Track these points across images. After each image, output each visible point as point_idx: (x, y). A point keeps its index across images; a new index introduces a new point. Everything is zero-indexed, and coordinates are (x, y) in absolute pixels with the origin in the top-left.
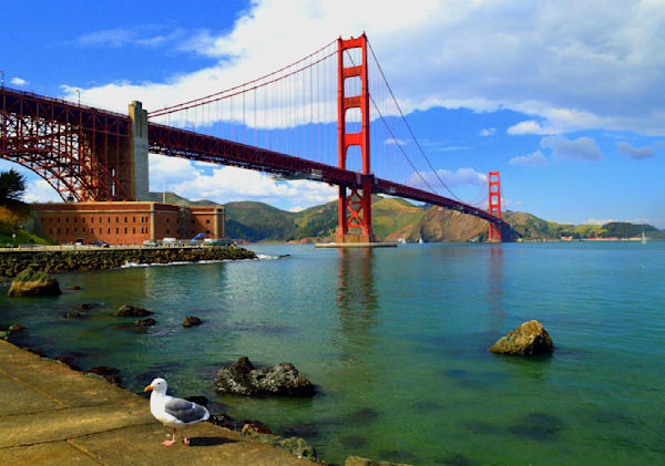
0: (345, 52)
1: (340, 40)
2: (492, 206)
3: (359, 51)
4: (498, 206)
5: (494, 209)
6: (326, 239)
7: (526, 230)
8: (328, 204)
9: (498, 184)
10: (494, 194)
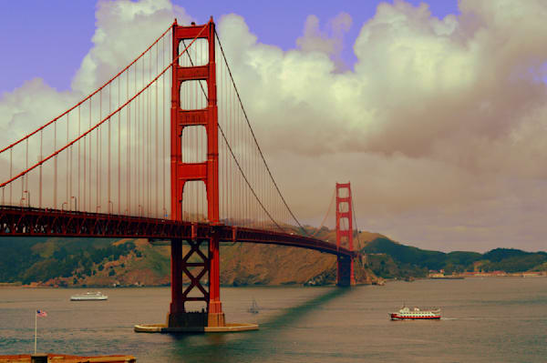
4: (349, 232)
6: (89, 280)
7: (383, 263)
9: (349, 200)
10: (344, 215)
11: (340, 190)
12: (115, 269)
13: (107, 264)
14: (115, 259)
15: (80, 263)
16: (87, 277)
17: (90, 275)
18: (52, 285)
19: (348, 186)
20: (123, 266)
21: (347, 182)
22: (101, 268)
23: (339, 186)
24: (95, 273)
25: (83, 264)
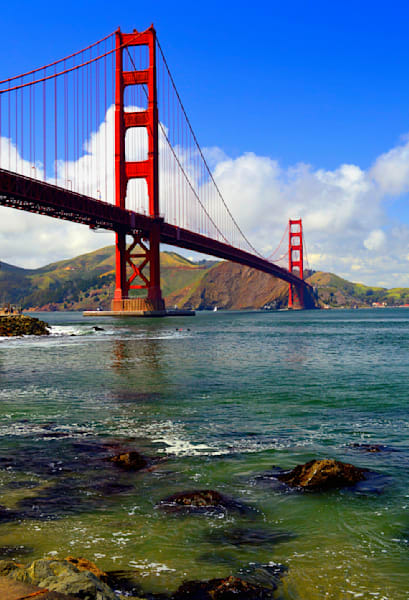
0: (124, 50)
1: (118, 34)
2: (292, 264)
3: (145, 51)
4: (300, 264)
5: (295, 268)
6: (77, 306)
7: (332, 295)
8: (77, 259)
9: (300, 235)
10: (296, 248)
11: (293, 226)
12: (99, 296)
13: (92, 291)
14: (99, 288)
15: (69, 291)
16: (76, 303)
17: (77, 301)
18: (45, 310)
19: (299, 222)
20: (106, 293)
21: (298, 219)
22: (87, 295)
23: (291, 222)
24: (81, 299)
25: (72, 292)
